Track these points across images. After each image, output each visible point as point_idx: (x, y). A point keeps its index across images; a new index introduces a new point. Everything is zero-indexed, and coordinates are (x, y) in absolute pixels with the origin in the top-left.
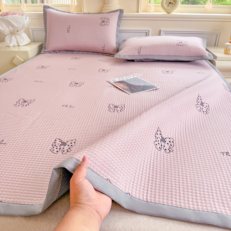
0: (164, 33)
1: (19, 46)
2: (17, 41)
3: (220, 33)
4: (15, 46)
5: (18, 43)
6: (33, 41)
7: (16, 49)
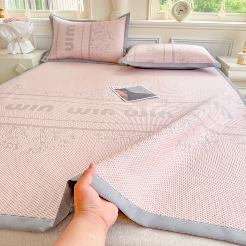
0: (175, 42)
1: (22, 53)
2: (20, 48)
3: (233, 42)
4: (18, 54)
5: (21, 50)
6: (37, 49)
7: (20, 57)
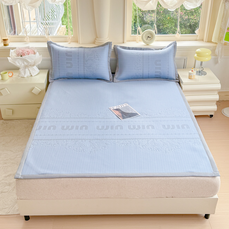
1: (32, 76)
2: (30, 72)
3: (187, 58)
5: (30, 74)
